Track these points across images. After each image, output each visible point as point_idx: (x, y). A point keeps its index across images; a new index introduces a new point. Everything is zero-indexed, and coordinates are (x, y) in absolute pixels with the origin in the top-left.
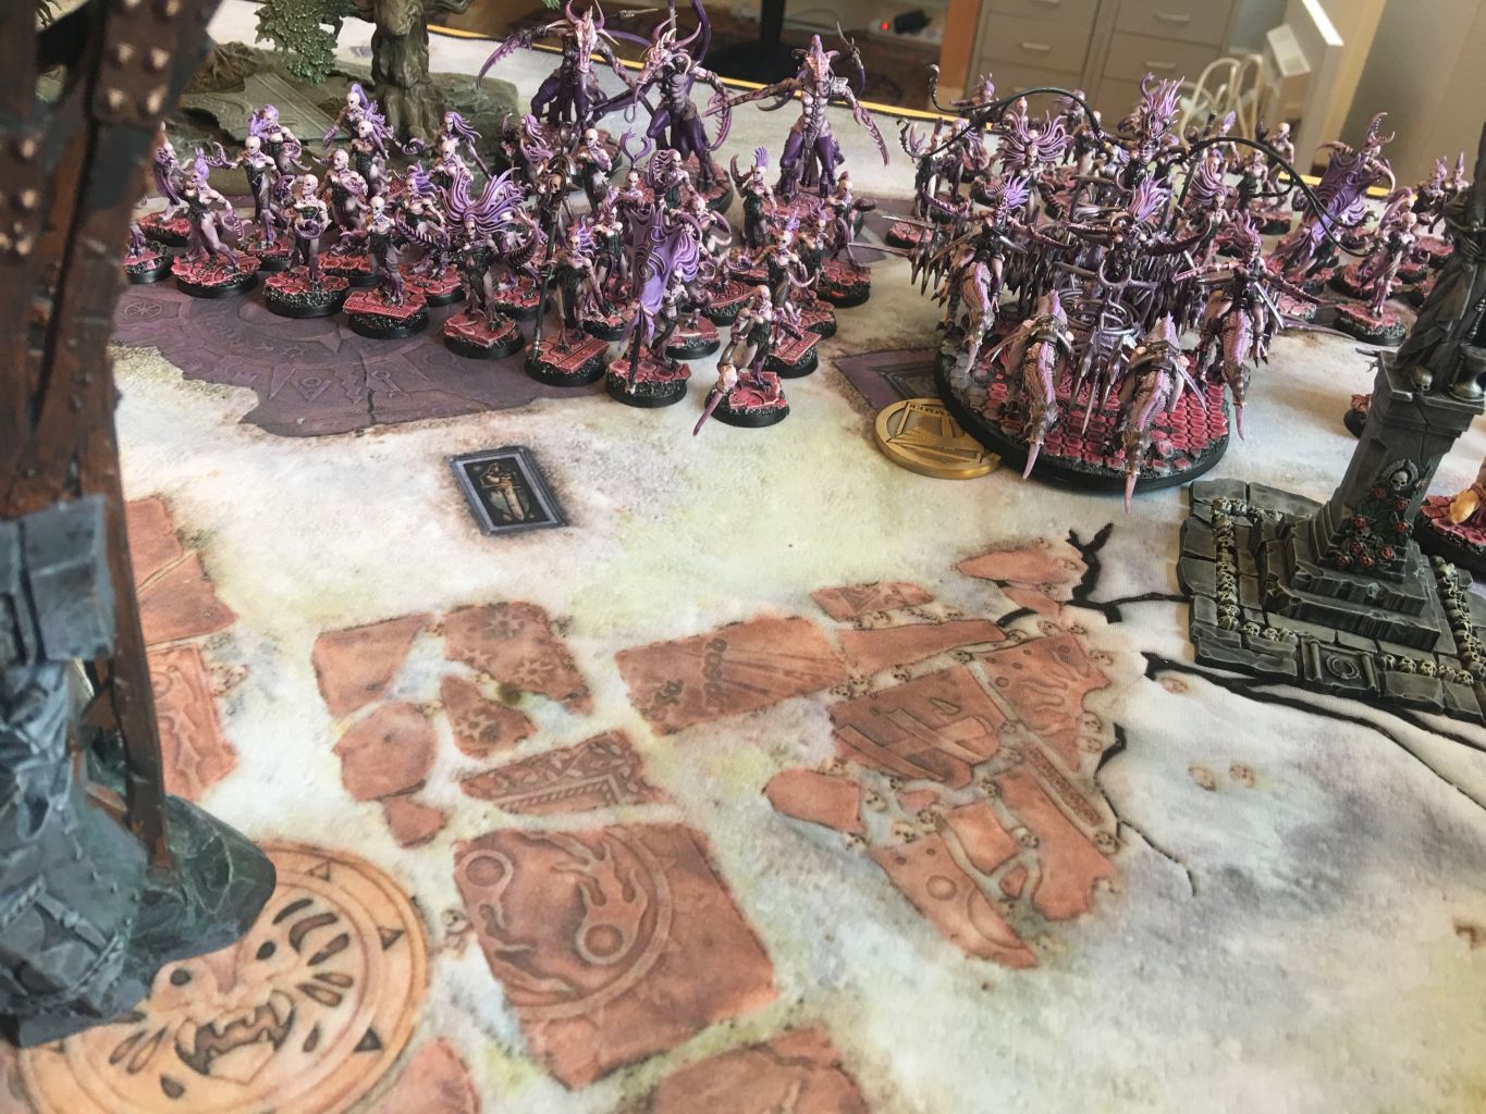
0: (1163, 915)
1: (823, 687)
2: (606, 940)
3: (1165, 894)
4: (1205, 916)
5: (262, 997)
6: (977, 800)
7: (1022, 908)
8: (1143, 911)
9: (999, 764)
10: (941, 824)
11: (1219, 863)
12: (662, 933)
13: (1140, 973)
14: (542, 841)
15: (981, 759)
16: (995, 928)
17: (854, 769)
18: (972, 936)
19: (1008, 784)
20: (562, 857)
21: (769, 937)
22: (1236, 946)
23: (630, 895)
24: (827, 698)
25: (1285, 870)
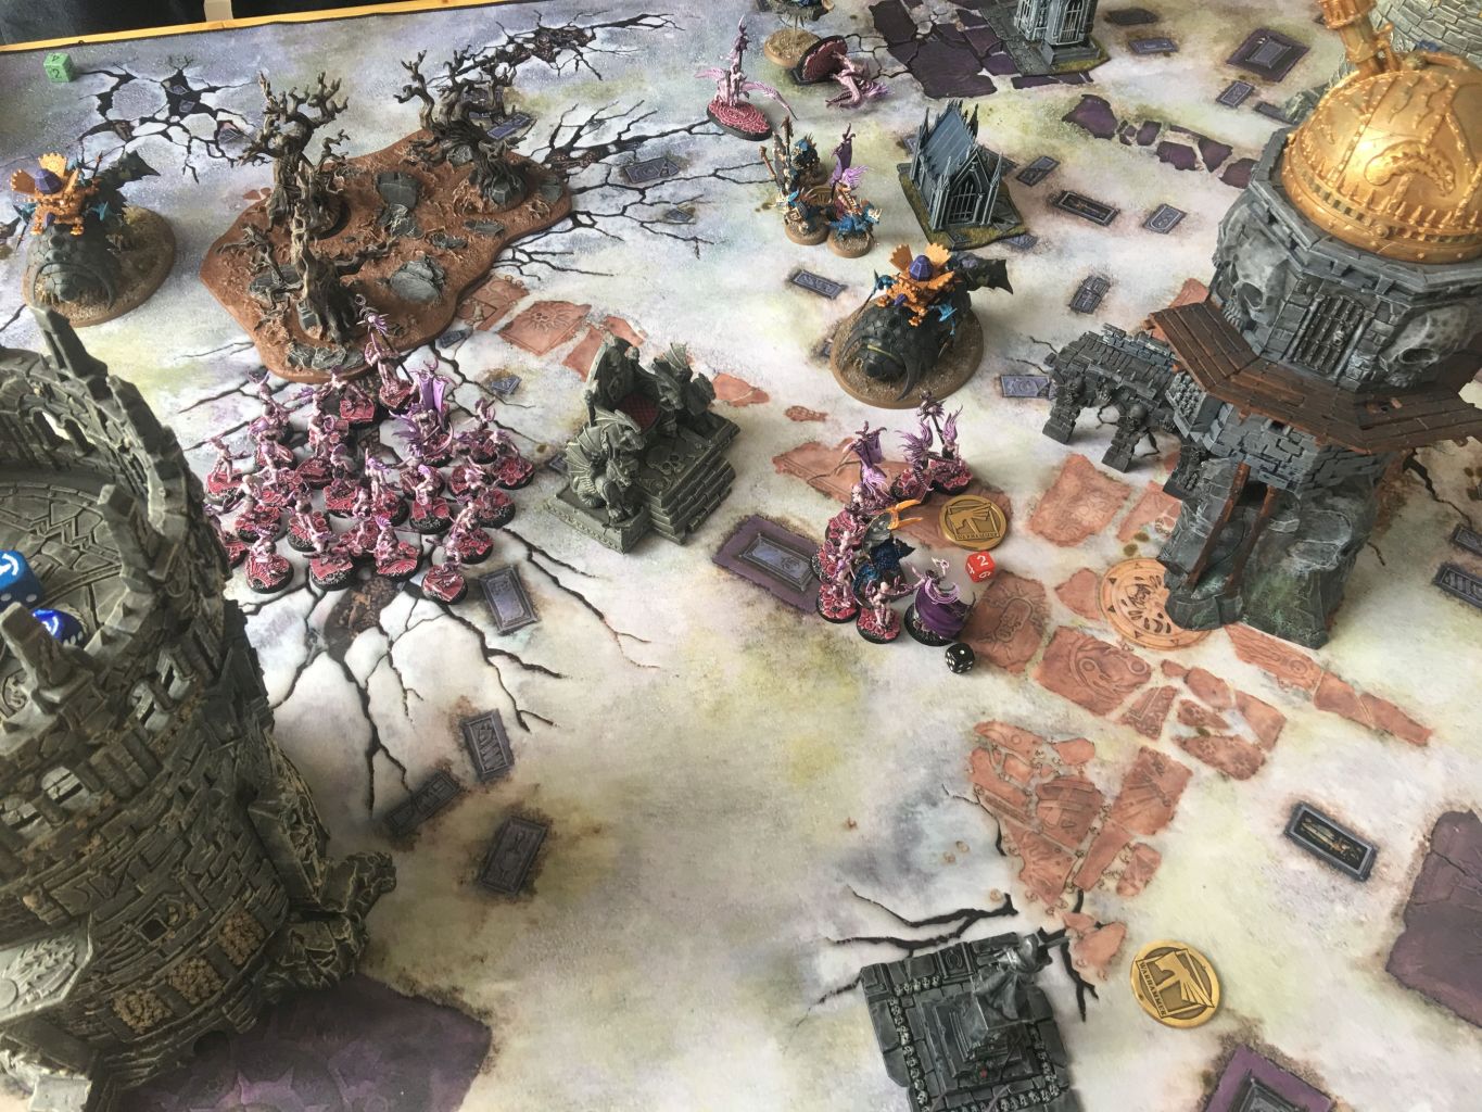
0: (948, 770)
1: (1115, 806)
2: (1089, 667)
3: (951, 779)
4: (936, 778)
5: (1147, 605)
6: (1029, 784)
7: (990, 748)
8: (955, 768)
9: (1032, 807)
10: (1033, 766)
11: (940, 805)
12: (1078, 678)
13: (945, 743)
14: (1135, 685)
15: (1041, 805)
16: (993, 735)
17: (1076, 773)
18: (997, 728)
19: (1023, 798)
20: (1126, 683)
21: (1050, 693)
22: (923, 771)
23: (1095, 683)
24: (1109, 801)
25: (919, 817)
